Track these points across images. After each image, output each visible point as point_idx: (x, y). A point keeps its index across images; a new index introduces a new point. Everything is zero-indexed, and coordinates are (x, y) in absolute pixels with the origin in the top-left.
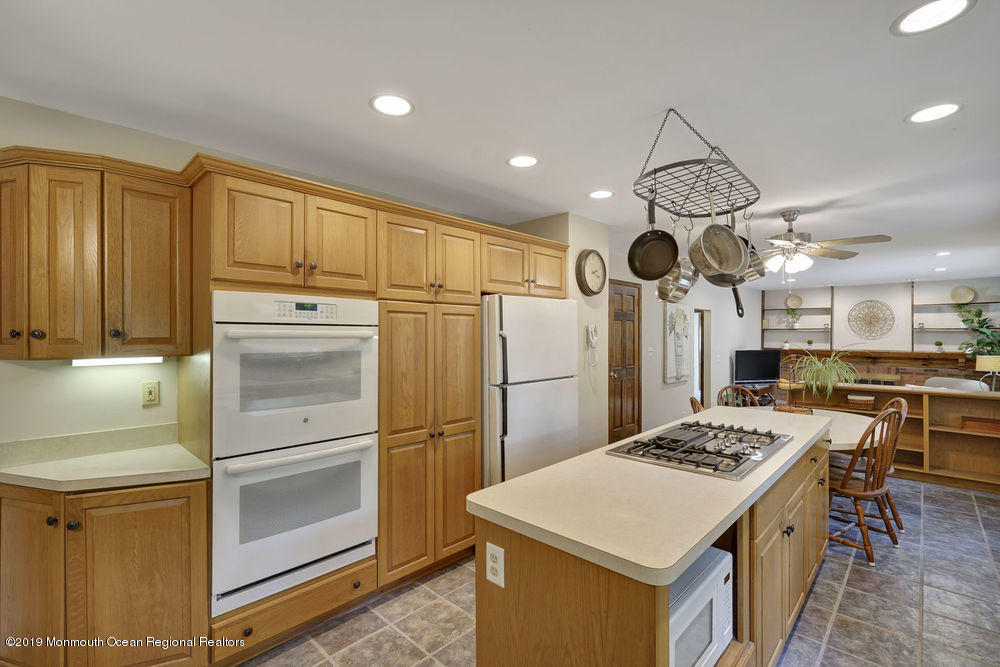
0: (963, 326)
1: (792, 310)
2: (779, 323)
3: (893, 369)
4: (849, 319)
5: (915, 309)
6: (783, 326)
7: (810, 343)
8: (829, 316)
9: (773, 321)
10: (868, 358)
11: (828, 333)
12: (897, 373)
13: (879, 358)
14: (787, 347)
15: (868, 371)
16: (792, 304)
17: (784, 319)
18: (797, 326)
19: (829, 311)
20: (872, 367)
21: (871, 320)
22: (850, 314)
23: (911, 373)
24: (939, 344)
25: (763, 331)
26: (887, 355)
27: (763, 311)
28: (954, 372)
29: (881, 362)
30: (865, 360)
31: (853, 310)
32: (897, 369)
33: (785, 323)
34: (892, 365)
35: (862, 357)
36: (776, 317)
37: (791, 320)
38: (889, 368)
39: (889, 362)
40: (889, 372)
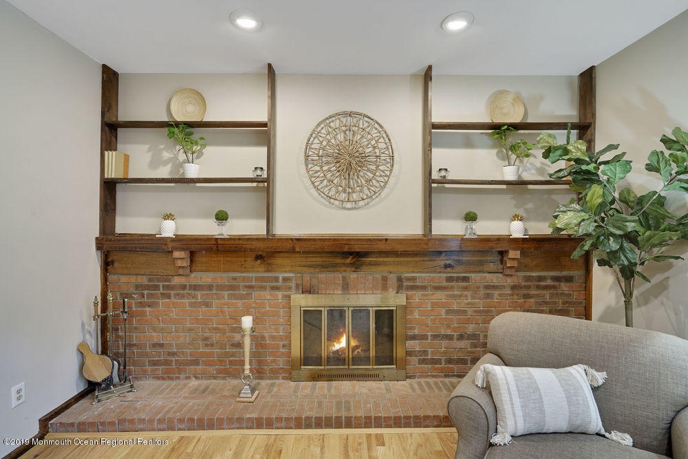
0: (508, 174)
2: (154, 164)
3: (392, 279)
4: (307, 156)
6: (164, 172)
7: (221, 217)
9: (139, 158)
10: (345, 254)
11: (262, 190)
12: (399, 288)
13: (366, 254)
14: (169, 229)
15: (346, 288)
17: (166, 155)
21: (350, 160)
22: (308, 144)
23: (424, 288)
24: (471, 218)
25: (105, 184)
26: (382, 246)
28: (495, 279)
29: (370, 264)
30: (339, 260)
31: (314, 134)
32: (400, 279)
33: (165, 163)
34: (391, 270)
35: (333, 253)
36: (146, 147)
37: (182, 157)
38: (385, 279)
39: (385, 264)
40: (385, 288)
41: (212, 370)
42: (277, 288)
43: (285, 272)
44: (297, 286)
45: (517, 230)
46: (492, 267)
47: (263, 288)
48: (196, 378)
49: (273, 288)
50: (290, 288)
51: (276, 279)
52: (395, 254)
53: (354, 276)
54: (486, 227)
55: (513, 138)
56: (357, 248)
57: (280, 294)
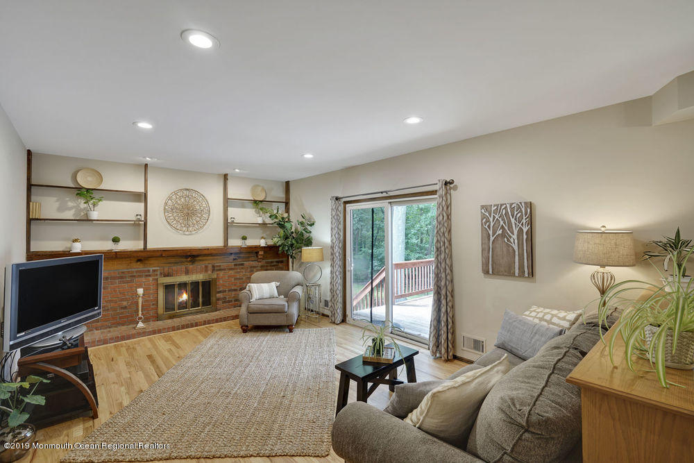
0: (260, 221)
1: (88, 190)
2: (60, 209)
3: (210, 266)
4: (165, 209)
5: (227, 202)
6: (69, 215)
7: (116, 240)
8: (143, 204)
9: (49, 206)
10: (187, 257)
11: (141, 226)
12: (213, 271)
13: (198, 256)
14: (77, 248)
15: (187, 272)
16: (85, 181)
17: (70, 204)
18: (95, 215)
19: (142, 197)
20: (191, 267)
21: (187, 212)
22: (166, 204)
23: (225, 270)
24: (244, 238)
25: (30, 221)
26: (206, 252)
27: (30, 186)
28: (254, 264)
29: (200, 260)
30: (184, 260)
31: (170, 198)
32: (213, 266)
33: (70, 209)
34: (209, 262)
35: (181, 256)
36: (55, 199)
37: (83, 206)
38: (206, 267)
39: (206, 260)
40: (206, 271)
41: (108, 323)
42: (150, 276)
43: (153, 267)
44: (161, 274)
45: (262, 243)
46: (253, 259)
47: (140, 276)
48: (97, 330)
49: (147, 276)
50: (157, 275)
51: (149, 271)
52: (211, 255)
53: (191, 266)
54: (251, 242)
55: (261, 205)
56: (194, 253)
57: (151, 279)
